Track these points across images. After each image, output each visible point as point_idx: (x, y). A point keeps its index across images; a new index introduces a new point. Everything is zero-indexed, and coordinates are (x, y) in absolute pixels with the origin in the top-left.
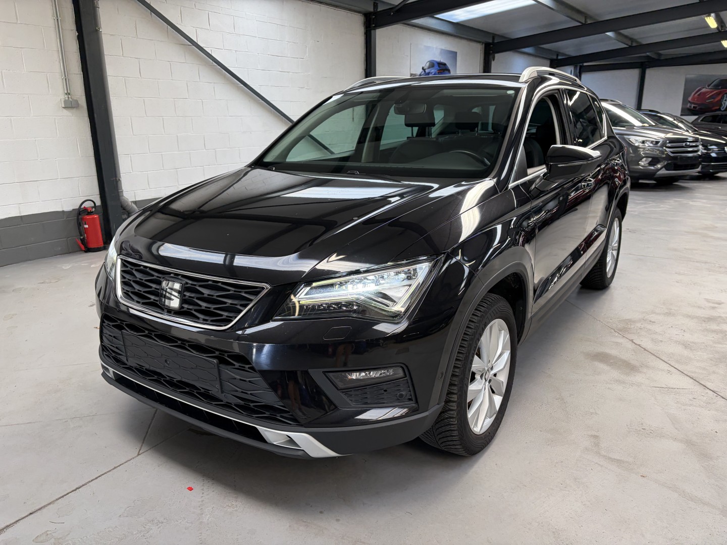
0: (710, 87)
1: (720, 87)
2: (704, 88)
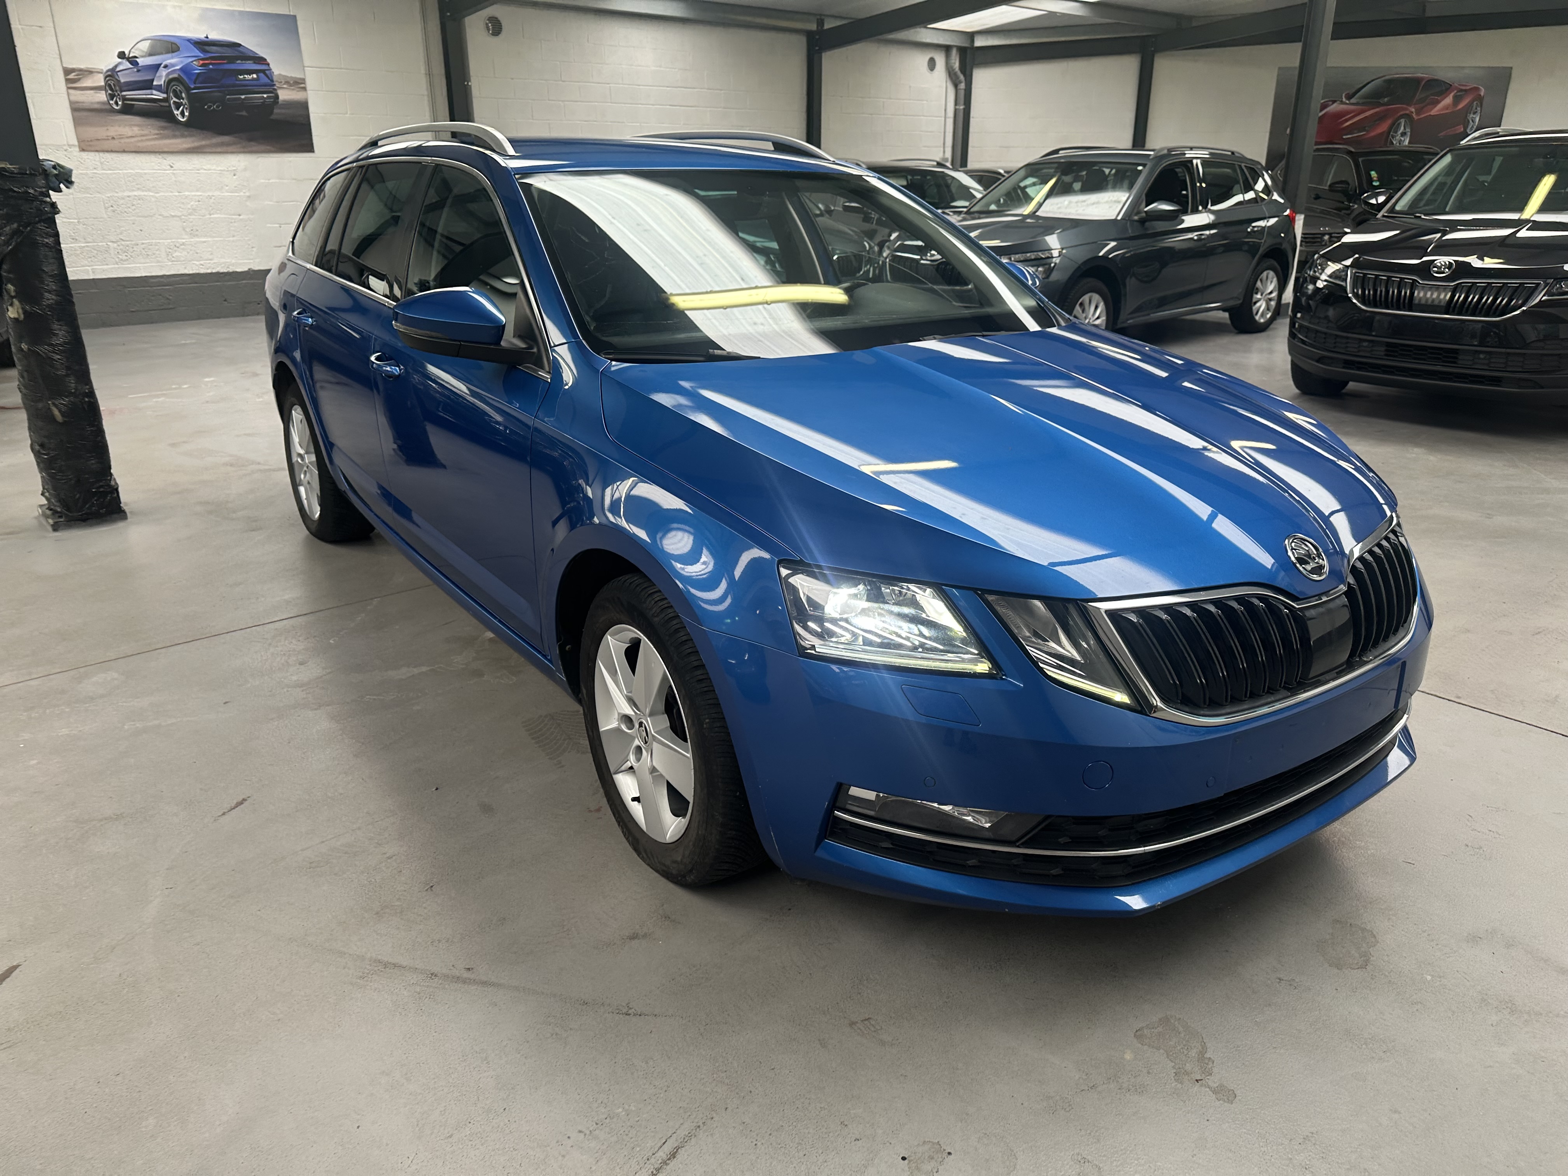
0: (1353, 100)
1: (1386, 99)
2: (1334, 102)
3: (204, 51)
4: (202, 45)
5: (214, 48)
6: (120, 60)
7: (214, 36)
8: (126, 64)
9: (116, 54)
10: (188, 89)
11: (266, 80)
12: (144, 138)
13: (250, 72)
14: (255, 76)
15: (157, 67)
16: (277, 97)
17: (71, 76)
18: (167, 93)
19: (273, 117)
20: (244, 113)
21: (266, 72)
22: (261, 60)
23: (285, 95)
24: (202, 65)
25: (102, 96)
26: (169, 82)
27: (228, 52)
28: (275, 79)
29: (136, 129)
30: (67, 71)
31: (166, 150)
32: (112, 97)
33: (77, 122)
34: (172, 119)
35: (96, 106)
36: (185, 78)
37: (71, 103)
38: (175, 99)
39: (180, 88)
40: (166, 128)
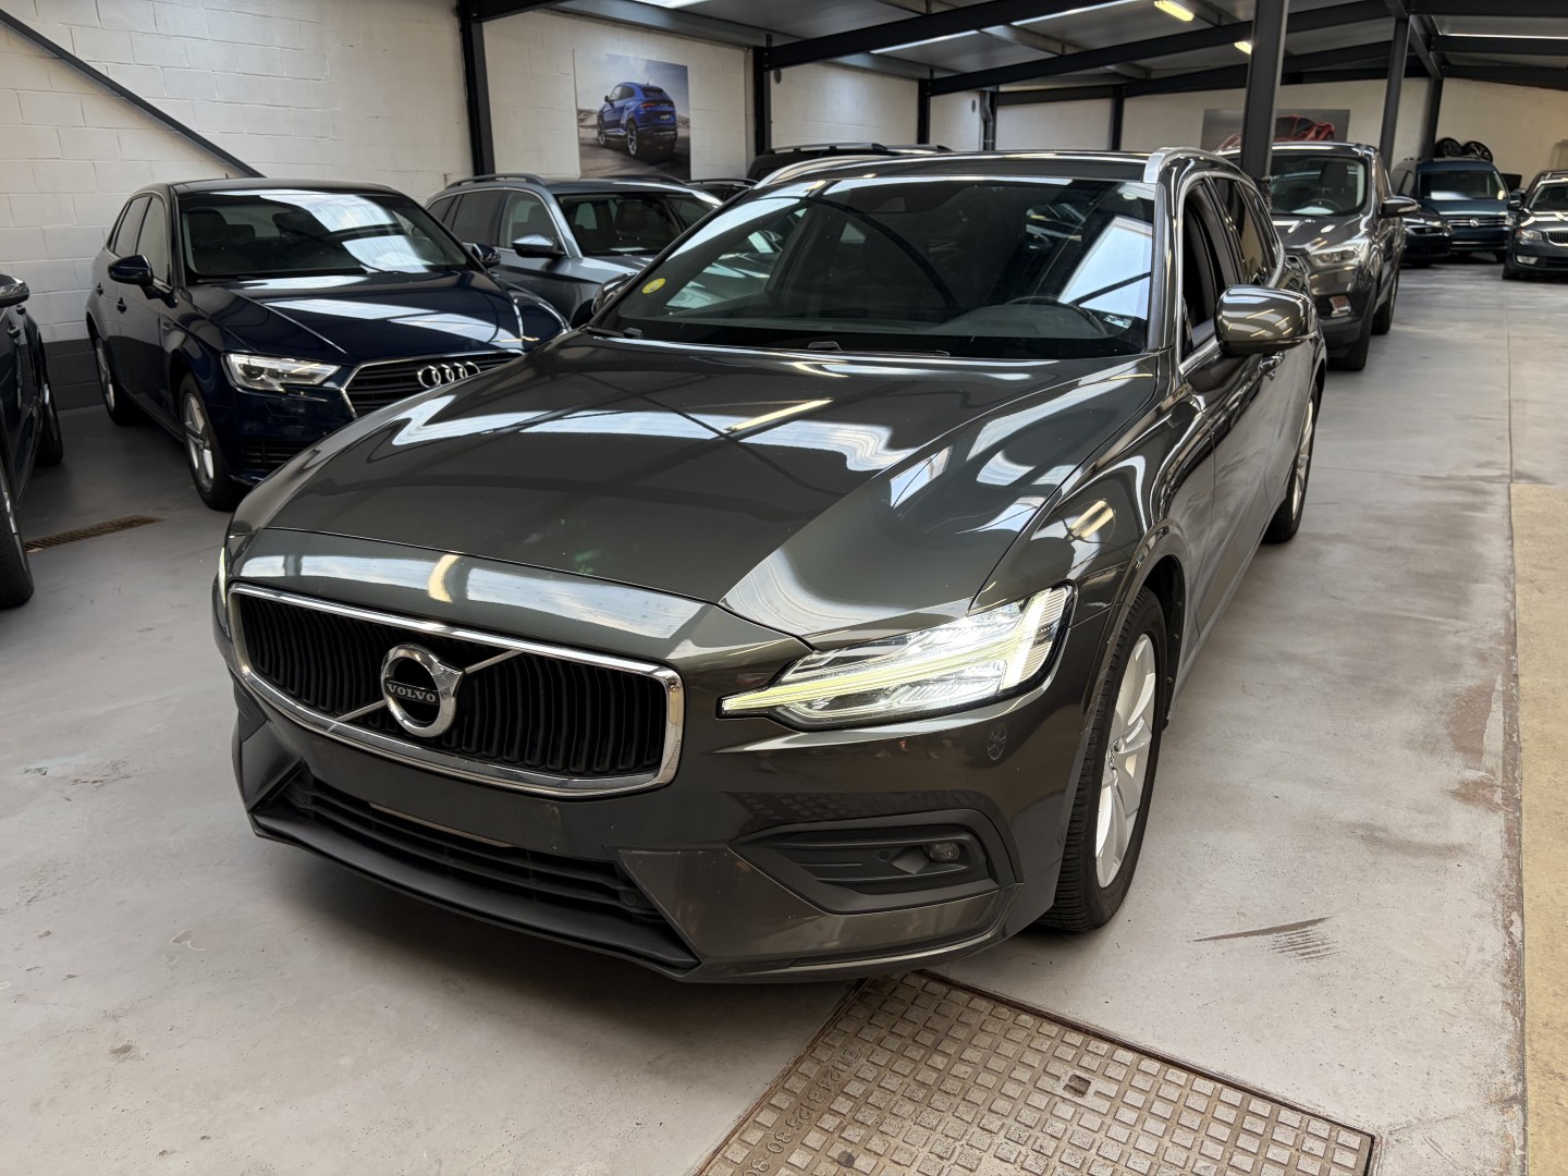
3: (646, 96)
4: (646, 90)
5: (651, 94)
6: (604, 103)
7: (652, 83)
8: (609, 107)
9: (603, 98)
10: (637, 127)
11: (672, 120)
13: (665, 113)
14: (667, 117)
15: (622, 109)
16: (676, 134)
17: (581, 116)
18: (626, 130)
19: (675, 150)
20: (661, 148)
21: (672, 113)
22: (670, 103)
23: (681, 132)
24: (645, 107)
25: (594, 134)
26: (630, 120)
27: (657, 97)
28: (677, 118)
30: (580, 112)
32: (600, 133)
33: (583, 155)
34: (626, 151)
35: (593, 142)
36: (636, 119)
37: (580, 139)
38: (630, 136)
39: (632, 126)
40: (624, 160)
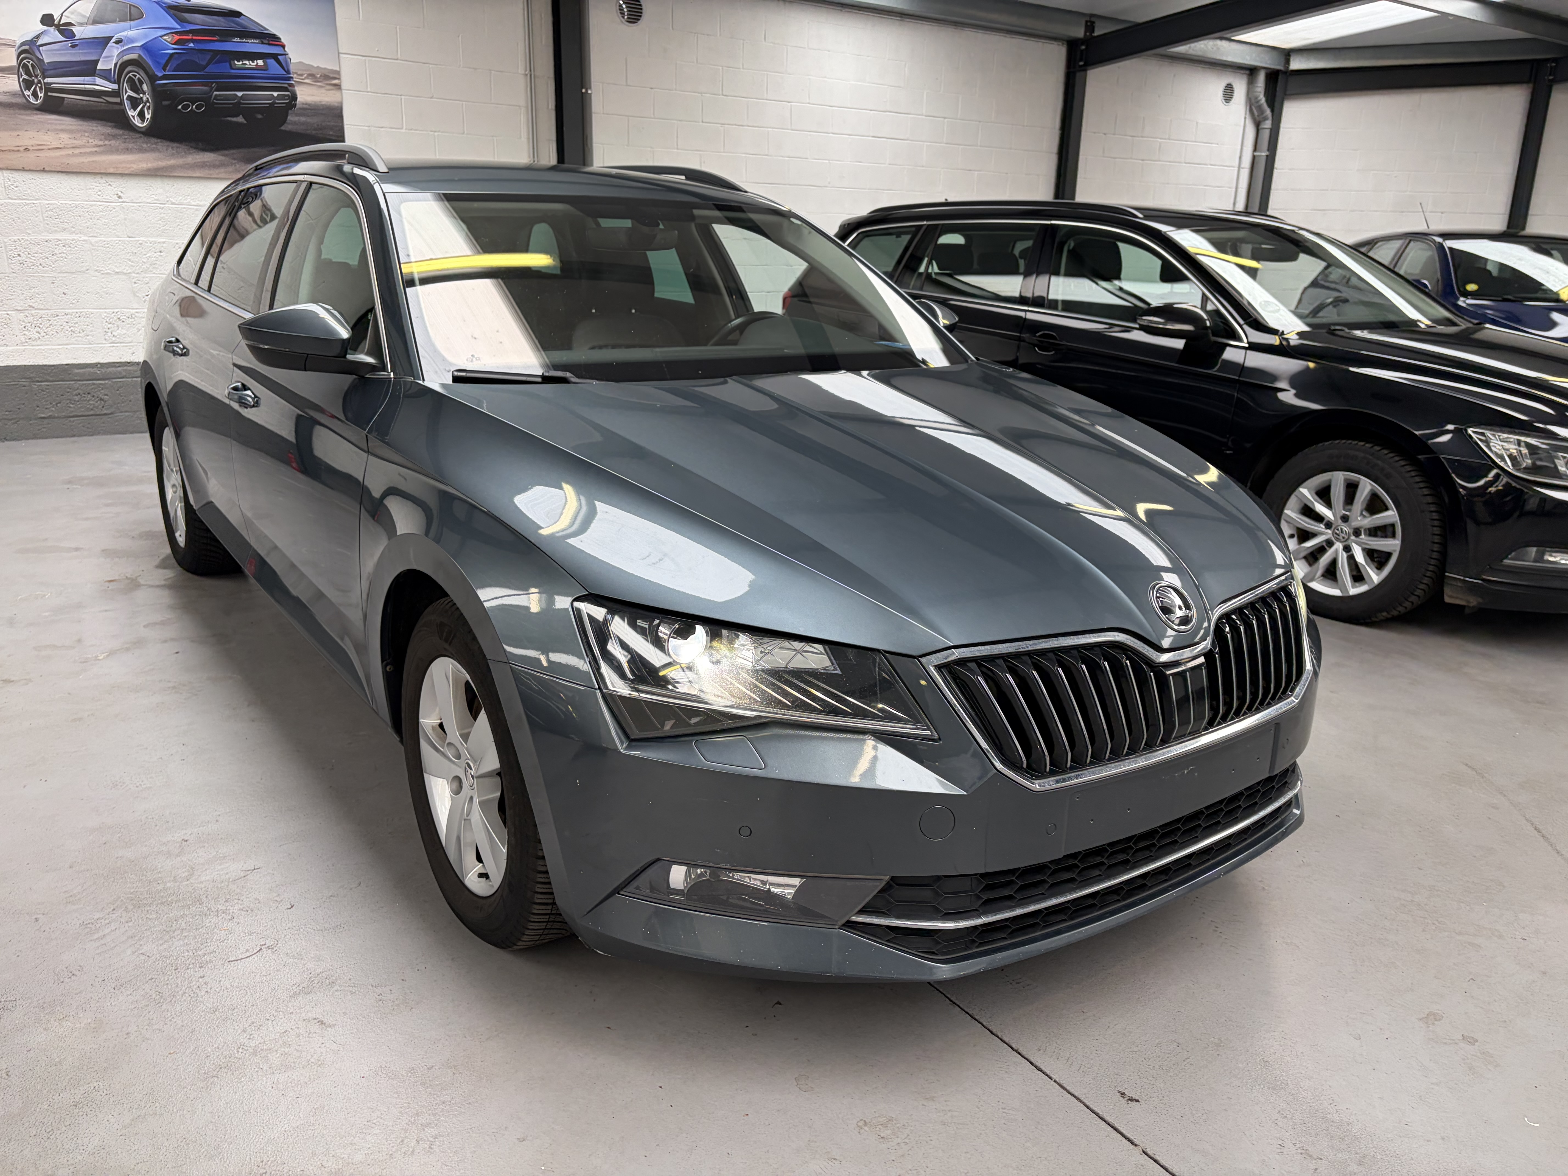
3: (181, 21)
4: (180, 11)
5: (200, 17)
8: (54, 35)
9: (39, 18)
10: (152, 78)
11: (279, 71)
12: (77, 151)
14: (260, 63)
15: (103, 42)
16: (294, 97)
18: (118, 82)
19: (286, 128)
20: (240, 119)
21: (277, 58)
22: (273, 39)
23: (306, 95)
24: (178, 42)
25: (12, 83)
26: (124, 66)
27: (222, 25)
28: (292, 68)
29: (64, 136)
31: (111, 170)
32: (27, 84)
34: (124, 123)
36: (150, 62)
38: (130, 93)
39: (139, 75)
40: (114, 137)
